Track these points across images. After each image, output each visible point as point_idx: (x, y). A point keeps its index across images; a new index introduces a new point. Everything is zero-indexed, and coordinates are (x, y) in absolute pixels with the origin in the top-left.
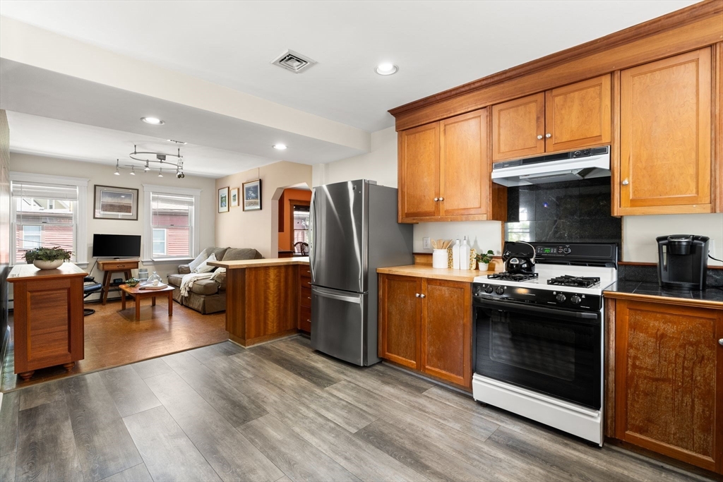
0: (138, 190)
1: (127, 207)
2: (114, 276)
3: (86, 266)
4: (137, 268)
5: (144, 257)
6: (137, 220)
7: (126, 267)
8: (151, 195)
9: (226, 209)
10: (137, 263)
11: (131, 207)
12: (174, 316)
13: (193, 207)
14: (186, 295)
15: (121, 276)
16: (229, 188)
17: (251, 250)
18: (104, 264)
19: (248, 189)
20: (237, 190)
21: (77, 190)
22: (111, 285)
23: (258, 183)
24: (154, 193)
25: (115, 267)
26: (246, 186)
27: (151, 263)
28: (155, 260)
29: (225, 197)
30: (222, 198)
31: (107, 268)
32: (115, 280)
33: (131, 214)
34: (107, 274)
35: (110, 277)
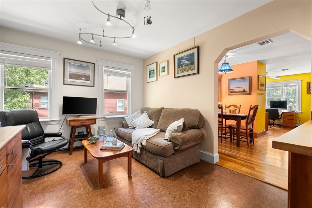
0: (94, 64)
1: (87, 76)
2: (78, 130)
3: (58, 122)
4: (95, 123)
5: (99, 114)
6: (94, 86)
7: (87, 123)
8: (103, 68)
9: (155, 78)
10: (95, 119)
11: (89, 76)
12: (133, 179)
13: (130, 79)
14: (139, 151)
15: (84, 130)
16: (157, 63)
17: (192, 110)
18: (70, 121)
19: (180, 59)
20: (166, 62)
21: (51, 61)
22: (76, 137)
23: (195, 51)
24: (105, 67)
25: (79, 123)
26: (177, 57)
27: (103, 119)
28: (107, 117)
29: (154, 70)
30: (150, 71)
31: (72, 124)
32: (79, 133)
33: (89, 82)
34: (73, 129)
35: (75, 131)
